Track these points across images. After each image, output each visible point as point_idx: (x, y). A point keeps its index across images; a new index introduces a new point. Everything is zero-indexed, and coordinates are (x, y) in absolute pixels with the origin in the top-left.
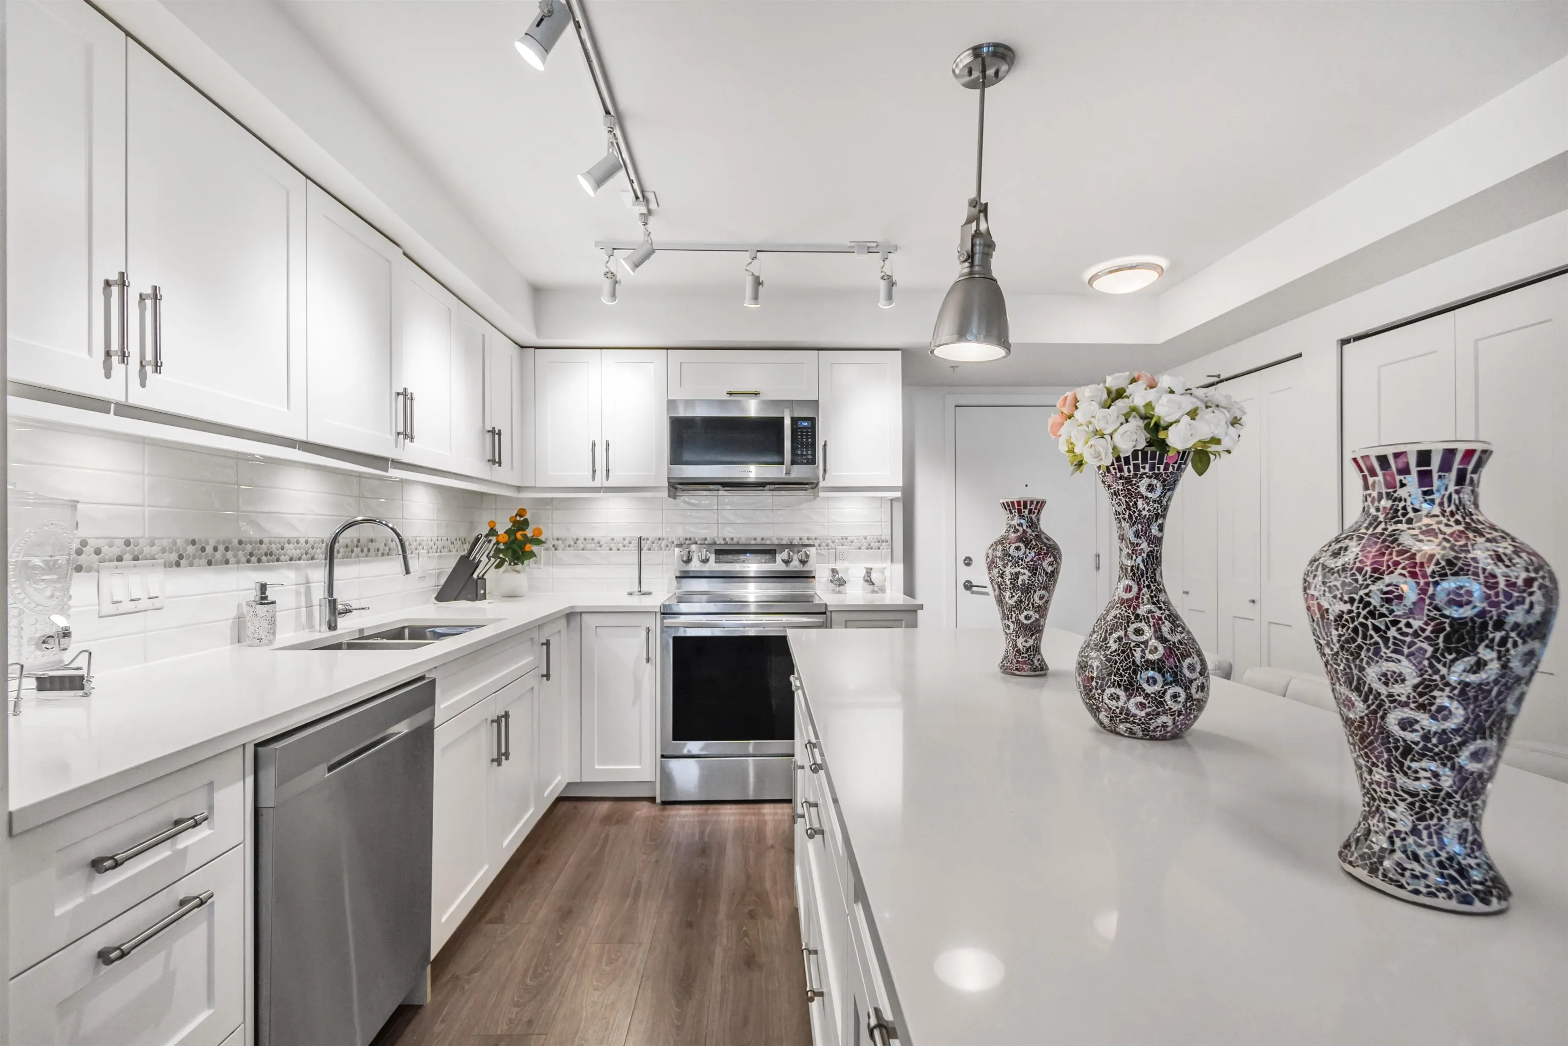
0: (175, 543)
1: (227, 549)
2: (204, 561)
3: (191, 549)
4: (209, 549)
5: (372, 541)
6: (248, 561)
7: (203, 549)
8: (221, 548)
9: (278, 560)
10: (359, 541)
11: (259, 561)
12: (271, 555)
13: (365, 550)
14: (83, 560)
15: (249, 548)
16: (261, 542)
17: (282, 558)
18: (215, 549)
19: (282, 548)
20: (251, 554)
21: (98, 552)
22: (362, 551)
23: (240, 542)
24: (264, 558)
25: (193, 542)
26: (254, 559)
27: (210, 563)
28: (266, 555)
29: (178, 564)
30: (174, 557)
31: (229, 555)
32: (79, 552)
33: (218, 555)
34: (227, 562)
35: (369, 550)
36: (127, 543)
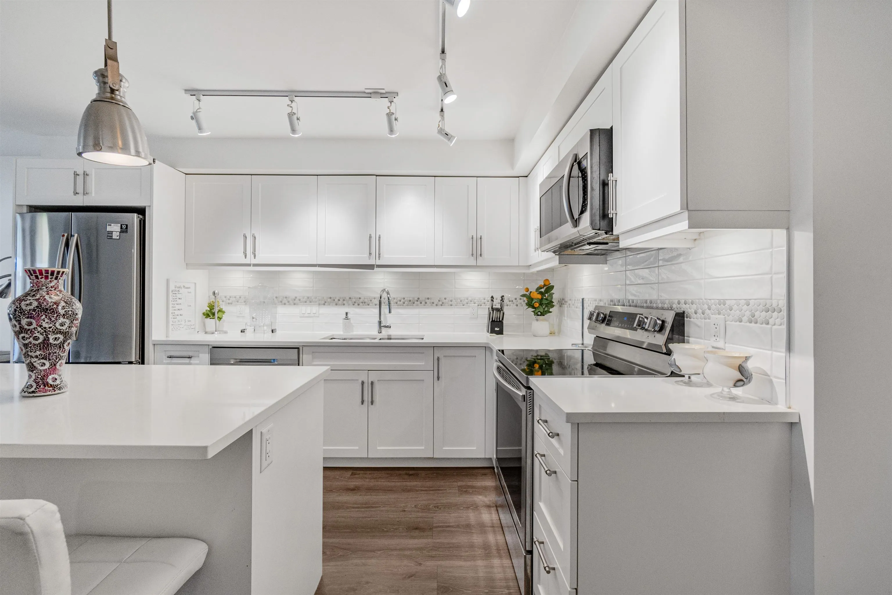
0: (323, 298)
1: (344, 300)
2: (334, 304)
3: (329, 300)
4: (336, 300)
5: (428, 299)
6: (354, 305)
7: (334, 300)
8: (341, 300)
9: (368, 305)
10: (419, 299)
11: (359, 305)
12: (365, 303)
13: (423, 303)
14: (295, 302)
15: (354, 300)
16: (360, 298)
17: (371, 304)
18: (339, 300)
19: (371, 301)
20: (355, 302)
21: (300, 300)
22: (421, 303)
23: (350, 298)
24: (361, 304)
25: (330, 298)
26: (356, 304)
27: (336, 304)
28: (362, 303)
29: (324, 304)
30: (323, 302)
31: (345, 302)
32: (295, 300)
33: (340, 302)
34: (344, 304)
35: (426, 303)
36: (308, 298)
